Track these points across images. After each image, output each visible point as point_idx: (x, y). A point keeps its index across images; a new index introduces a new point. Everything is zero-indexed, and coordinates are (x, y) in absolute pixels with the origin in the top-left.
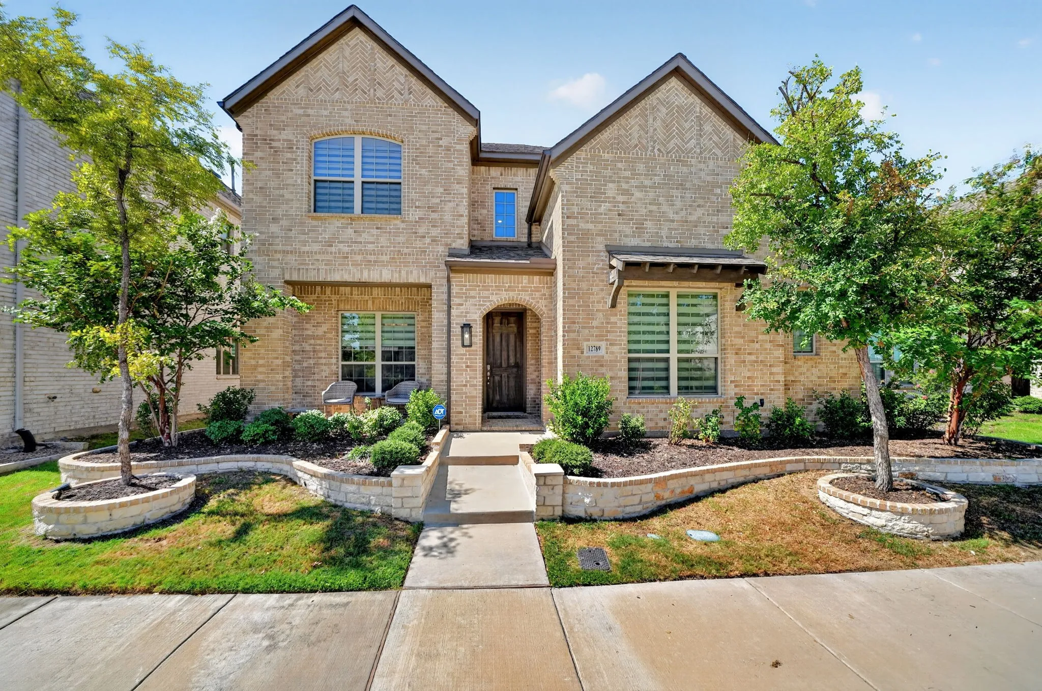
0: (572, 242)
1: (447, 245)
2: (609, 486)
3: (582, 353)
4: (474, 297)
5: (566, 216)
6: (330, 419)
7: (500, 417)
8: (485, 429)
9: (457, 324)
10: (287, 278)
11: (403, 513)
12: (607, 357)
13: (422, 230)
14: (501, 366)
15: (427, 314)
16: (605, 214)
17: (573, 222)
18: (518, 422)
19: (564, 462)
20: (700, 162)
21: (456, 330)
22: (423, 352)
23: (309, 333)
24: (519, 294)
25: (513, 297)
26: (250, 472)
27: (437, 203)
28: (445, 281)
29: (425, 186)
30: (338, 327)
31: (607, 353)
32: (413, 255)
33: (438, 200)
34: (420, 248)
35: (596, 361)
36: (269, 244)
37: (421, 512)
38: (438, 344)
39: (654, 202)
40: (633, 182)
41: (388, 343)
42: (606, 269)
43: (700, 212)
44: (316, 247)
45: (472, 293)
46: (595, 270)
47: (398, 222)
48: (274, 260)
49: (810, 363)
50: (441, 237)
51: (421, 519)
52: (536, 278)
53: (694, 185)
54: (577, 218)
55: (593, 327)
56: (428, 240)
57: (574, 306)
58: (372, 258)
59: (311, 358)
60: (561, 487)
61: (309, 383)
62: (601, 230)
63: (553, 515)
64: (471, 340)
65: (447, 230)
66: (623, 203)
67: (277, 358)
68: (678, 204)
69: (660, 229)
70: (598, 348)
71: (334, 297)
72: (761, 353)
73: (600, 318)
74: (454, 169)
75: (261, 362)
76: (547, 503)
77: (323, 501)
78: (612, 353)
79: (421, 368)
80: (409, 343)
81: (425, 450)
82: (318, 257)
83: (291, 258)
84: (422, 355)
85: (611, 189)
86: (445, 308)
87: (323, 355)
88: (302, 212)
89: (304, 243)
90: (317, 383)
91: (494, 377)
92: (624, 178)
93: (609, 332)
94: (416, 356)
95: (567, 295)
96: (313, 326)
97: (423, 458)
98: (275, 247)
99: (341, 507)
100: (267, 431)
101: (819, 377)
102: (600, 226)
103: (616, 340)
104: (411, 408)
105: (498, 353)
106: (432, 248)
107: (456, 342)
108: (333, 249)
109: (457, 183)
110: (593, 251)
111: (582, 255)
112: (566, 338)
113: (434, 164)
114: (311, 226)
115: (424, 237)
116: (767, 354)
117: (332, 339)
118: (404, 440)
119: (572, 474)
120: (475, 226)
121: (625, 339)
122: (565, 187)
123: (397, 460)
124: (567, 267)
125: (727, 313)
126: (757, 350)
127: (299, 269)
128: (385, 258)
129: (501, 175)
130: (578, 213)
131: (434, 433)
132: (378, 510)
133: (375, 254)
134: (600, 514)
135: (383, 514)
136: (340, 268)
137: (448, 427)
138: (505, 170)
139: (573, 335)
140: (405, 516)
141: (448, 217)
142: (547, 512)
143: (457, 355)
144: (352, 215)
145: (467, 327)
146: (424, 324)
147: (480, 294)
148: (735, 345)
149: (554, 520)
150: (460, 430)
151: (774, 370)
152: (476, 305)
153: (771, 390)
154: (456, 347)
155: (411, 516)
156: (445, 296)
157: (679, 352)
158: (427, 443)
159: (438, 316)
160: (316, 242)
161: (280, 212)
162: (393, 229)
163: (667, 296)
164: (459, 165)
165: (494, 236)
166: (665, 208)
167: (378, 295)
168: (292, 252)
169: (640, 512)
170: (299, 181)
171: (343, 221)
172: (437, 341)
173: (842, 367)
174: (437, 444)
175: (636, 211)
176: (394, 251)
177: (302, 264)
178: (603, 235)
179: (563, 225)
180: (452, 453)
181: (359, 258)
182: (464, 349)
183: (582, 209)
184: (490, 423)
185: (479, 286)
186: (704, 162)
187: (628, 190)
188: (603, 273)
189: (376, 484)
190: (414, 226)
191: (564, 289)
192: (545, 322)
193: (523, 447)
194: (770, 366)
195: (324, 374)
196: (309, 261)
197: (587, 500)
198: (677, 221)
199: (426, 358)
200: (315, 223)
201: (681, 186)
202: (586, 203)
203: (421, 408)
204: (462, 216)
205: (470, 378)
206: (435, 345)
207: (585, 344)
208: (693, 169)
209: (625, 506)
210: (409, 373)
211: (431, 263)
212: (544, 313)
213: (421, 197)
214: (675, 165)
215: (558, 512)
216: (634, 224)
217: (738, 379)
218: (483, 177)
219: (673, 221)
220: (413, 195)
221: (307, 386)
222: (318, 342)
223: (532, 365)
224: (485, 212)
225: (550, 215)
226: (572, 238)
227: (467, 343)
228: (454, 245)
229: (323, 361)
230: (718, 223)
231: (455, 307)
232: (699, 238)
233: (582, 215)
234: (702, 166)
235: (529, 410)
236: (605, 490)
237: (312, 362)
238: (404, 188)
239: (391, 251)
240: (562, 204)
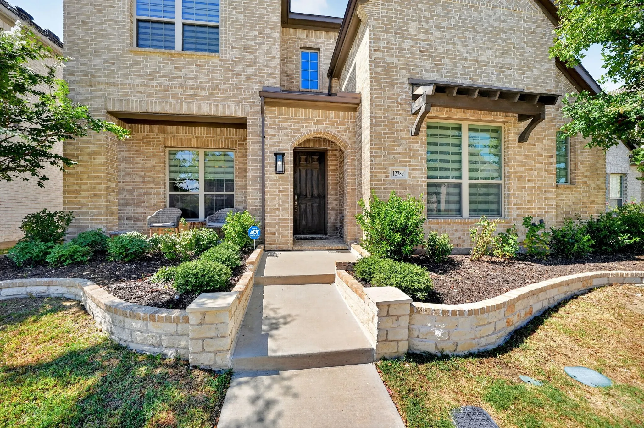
0: (379, 74)
1: (261, 83)
2: (466, 314)
3: (388, 177)
4: (286, 129)
5: (374, 50)
6: (148, 240)
7: (308, 239)
8: (296, 248)
9: (270, 153)
10: (110, 108)
11: (205, 360)
12: (410, 181)
13: (238, 69)
14: (306, 196)
15: (244, 151)
16: (408, 50)
17: (379, 55)
18: (323, 242)
19: (403, 284)
20: (489, 9)
21: (270, 158)
22: (241, 184)
23: (139, 166)
24: (327, 128)
25: (321, 130)
26: (40, 298)
27: (252, 46)
28: (259, 116)
29: (241, 28)
30: (165, 161)
31: (410, 177)
32: (230, 91)
33: (253, 43)
34: (236, 84)
35: (400, 185)
36: (92, 76)
37: (228, 356)
38: (253, 172)
39: (451, 41)
40: (432, 22)
41: (210, 177)
42: (409, 100)
43: (489, 53)
44: (138, 81)
45: (285, 125)
46: (399, 101)
47: (216, 60)
48: (97, 91)
49: (568, 191)
50: (256, 76)
51: (230, 366)
52: (341, 113)
53: (484, 29)
54: (383, 51)
55: (397, 154)
56: (243, 78)
57: (381, 133)
58: (192, 92)
59: (141, 188)
60: (408, 318)
61: (140, 210)
62: (404, 64)
63: (397, 351)
64: (284, 167)
65: (262, 70)
66: (424, 41)
67: (100, 184)
68: (471, 45)
69: (456, 66)
70: (401, 173)
71: (161, 135)
72: (538, 180)
73: (403, 145)
74: (267, 15)
75: (84, 187)
76: (390, 338)
77: (106, 339)
78: (414, 177)
79: (238, 197)
80: (229, 177)
81: (238, 270)
82: (140, 89)
83: (114, 90)
84: (240, 186)
85: (413, 27)
86: (260, 139)
87: (152, 185)
88: (123, 46)
89: (126, 76)
90: (147, 210)
91: (300, 206)
92: (424, 18)
93: (411, 158)
94: (235, 187)
95: (374, 123)
96: (143, 160)
97: (236, 279)
98: (98, 79)
99: (124, 348)
100: (75, 252)
101: (574, 203)
102: (403, 61)
103: (418, 166)
104: (227, 228)
105: (303, 185)
106: (248, 85)
107: (270, 170)
108: (155, 83)
109: (271, 28)
110: (397, 83)
111: (387, 86)
112: (373, 162)
113: (249, 10)
114: (134, 61)
115: (240, 75)
116: (543, 181)
117: (159, 171)
118: (217, 260)
119: (418, 300)
120: (285, 79)
121: (425, 165)
122: (373, 23)
123: (203, 284)
124: (374, 96)
125: (511, 144)
126: (535, 177)
127: (121, 100)
128: (204, 93)
129: (307, 36)
130: (384, 47)
131: (249, 252)
132: (171, 354)
133: (194, 89)
134: (452, 349)
135: (178, 359)
136: (161, 100)
137: (262, 246)
138: (309, 32)
139: (379, 160)
140: (206, 363)
141: (262, 59)
142: (390, 350)
143: (271, 181)
144: (173, 51)
145: (279, 155)
146: (241, 160)
147: (291, 126)
148: (517, 172)
149: (398, 358)
150: (273, 249)
151: (548, 195)
152: (287, 136)
153: (546, 212)
154: (270, 174)
155: (215, 362)
156: (259, 130)
157: (470, 178)
158: (242, 262)
159: (253, 147)
160: (138, 75)
161: (102, 45)
162: (211, 66)
163: (459, 128)
164: (272, 12)
165: (301, 87)
166: (460, 47)
167: (201, 133)
168: (114, 84)
169: (494, 343)
170: (121, 18)
171: (165, 57)
172: (252, 170)
173: (591, 195)
174: (252, 263)
175: (436, 49)
176: (212, 87)
177: (124, 95)
178: (405, 69)
179: (370, 58)
180: (267, 273)
181: (179, 91)
182: (277, 176)
183: (387, 43)
184: (300, 243)
185: (290, 119)
186: (492, 10)
187: (428, 29)
188: (406, 104)
189: (169, 319)
190: (231, 64)
191: (371, 117)
192: (348, 154)
193: (340, 266)
194: (545, 191)
195: (152, 202)
196: (132, 92)
197: (438, 333)
198: (470, 60)
199: (243, 189)
200: (137, 58)
201: (473, 29)
202: (391, 38)
203: (237, 229)
204: (274, 58)
205: (283, 202)
206: (250, 173)
207: (391, 168)
208: (483, 15)
209: (481, 338)
210: (229, 203)
211: (246, 98)
212: (348, 144)
213: (238, 38)
214: (468, 9)
215: (403, 348)
216: (433, 60)
217: (519, 203)
218: (292, 38)
219: (466, 60)
220: (230, 37)
221: (137, 213)
222: (148, 174)
223: (332, 195)
224: (293, 66)
225: (354, 58)
226: (379, 70)
227: (280, 169)
228: (267, 84)
229: (152, 191)
230: (503, 64)
231: (269, 137)
232: (488, 77)
233: (388, 49)
234: (490, 13)
235: (329, 232)
236: (461, 319)
237: (142, 191)
238: (222, 31)
239: (209, 86)
240: (370, 38)
